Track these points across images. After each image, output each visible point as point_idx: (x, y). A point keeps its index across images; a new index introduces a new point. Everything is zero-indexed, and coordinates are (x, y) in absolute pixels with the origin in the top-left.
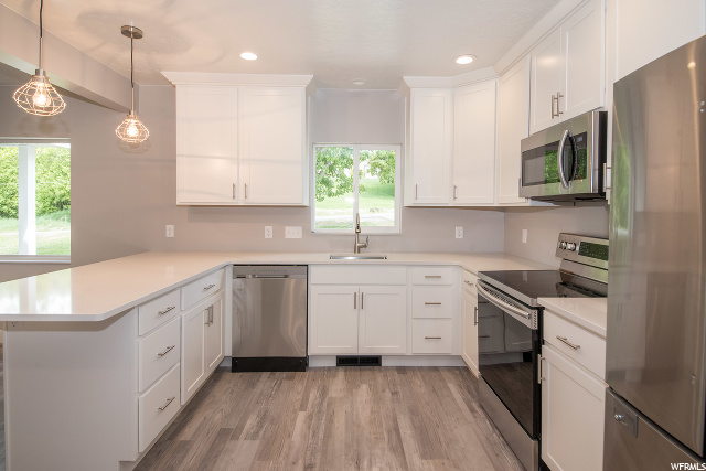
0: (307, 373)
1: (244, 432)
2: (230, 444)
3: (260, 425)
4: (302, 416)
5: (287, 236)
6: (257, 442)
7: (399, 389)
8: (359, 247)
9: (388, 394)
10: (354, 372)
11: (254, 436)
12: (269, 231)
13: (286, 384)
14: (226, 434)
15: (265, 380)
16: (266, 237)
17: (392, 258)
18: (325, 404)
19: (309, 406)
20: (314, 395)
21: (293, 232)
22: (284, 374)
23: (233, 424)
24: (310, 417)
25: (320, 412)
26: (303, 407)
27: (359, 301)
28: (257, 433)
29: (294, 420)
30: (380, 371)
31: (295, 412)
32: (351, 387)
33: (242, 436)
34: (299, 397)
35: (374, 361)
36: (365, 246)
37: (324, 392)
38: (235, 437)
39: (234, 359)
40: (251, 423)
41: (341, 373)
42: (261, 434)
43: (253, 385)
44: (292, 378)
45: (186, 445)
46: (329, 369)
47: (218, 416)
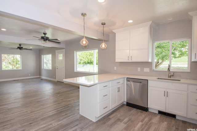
0: (147, 113)
1: (124, 121)
2: (119, 123)
3: (128, 121)
4: (140, 123)
5: (145, 71)
6: (126, 125)
7: (180, 128)
8: (170, 76)
9: (174, 128)
10: (164, 117)
11: (125, 123)
12: (139, 69)
13: (139, 113)
14: (119, 120)
15: (134, 110)
16: (138, 71)
17: (182, 81)
18: (149, 123)
19: (144, 122)
20: (146, 119)
21: (147, 70)
22: (140, 111)
23: (122, 118)
24: (143, 125)
25: (146, 124)
26: (142, 121)
27: (166, 94)
28: (126, 123)
29: (138, 124)
30: (175, 120)
31: (139, 121)
32: (161, 121)
33: (123, 122)
34: (142, 118)
35: (174, 116)
36: (173, 76)
37: (150, 119)
38: (121, 122)
39: (127, 103)
40: (126, 120)
41: (159, 116)
42: (127, 123)
43: (130, 111)
44: (142, 112)
45: (110, 119)
46: (155, 113)
47: (119, 115)
